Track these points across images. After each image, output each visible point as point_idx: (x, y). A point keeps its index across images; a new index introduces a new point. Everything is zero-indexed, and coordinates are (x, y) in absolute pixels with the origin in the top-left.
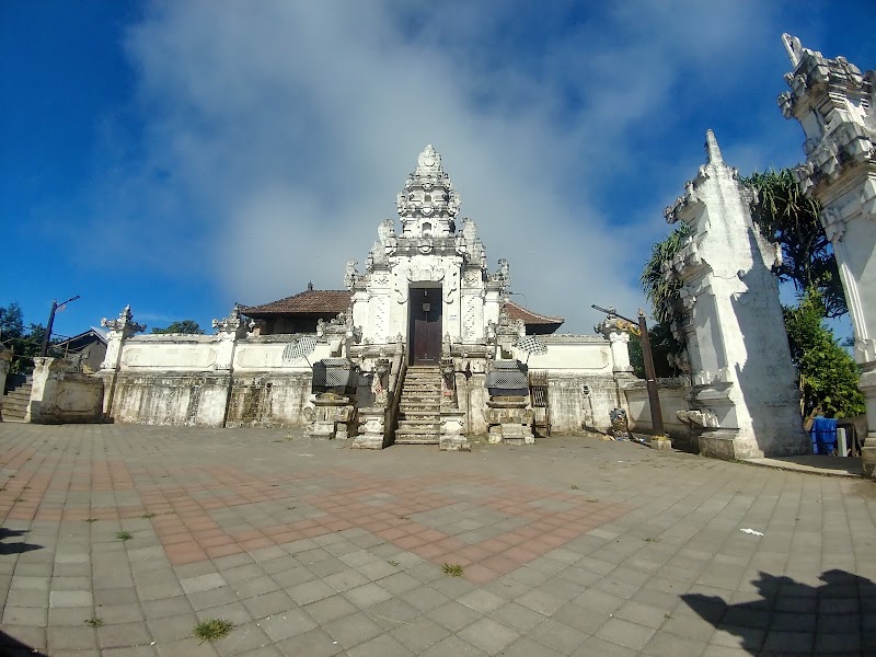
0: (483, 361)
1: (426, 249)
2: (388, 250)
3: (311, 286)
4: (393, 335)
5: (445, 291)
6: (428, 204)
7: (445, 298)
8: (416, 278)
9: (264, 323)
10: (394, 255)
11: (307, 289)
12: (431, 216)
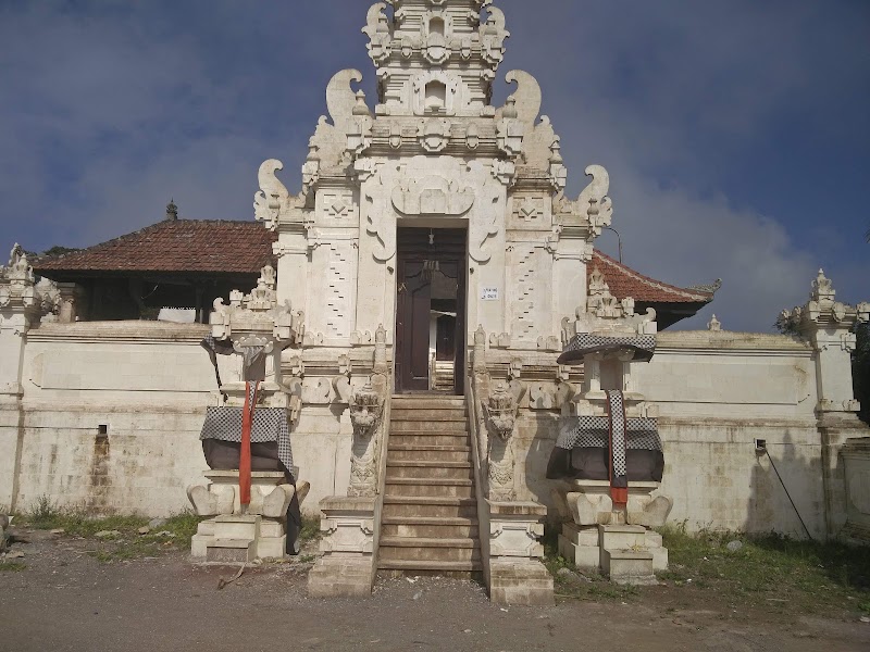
0: (549, 386)
1: (434, 142)
2: (353, 143)
3: (172, 210)
4: (366, 332)
5: (475, 236)
6: (436, 38)
7: (475, 250)
8: (412, 209)
9: (79, 290)
10: (365, 154)
11: (164, 216)
12: (443, 66)
